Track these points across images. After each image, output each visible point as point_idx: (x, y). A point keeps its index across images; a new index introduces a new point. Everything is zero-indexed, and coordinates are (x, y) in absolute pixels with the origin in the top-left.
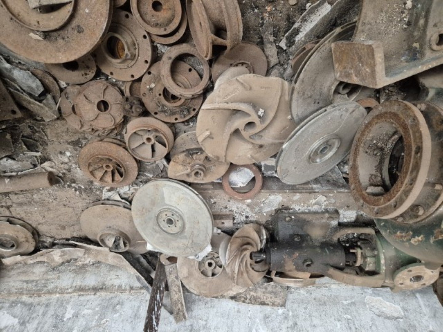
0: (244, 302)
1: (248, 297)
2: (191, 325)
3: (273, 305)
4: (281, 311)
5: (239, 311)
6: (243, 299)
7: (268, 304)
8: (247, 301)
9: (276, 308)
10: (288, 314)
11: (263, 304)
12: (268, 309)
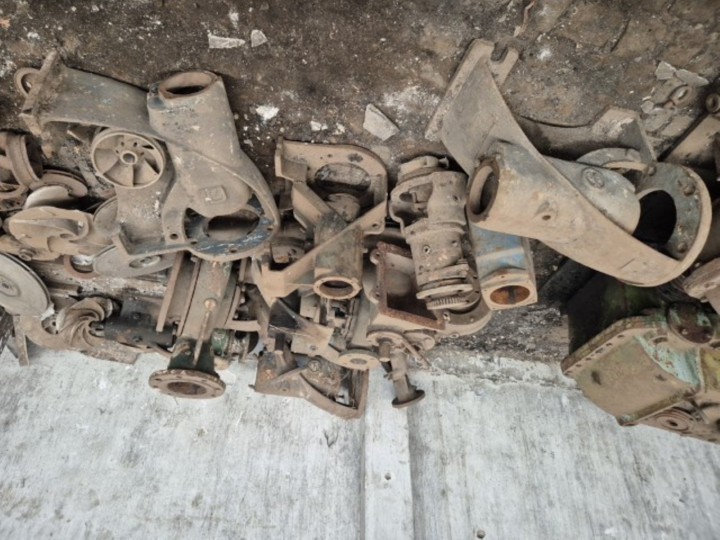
0: (93, 356)
1: (99, 352)
2: (35, 370)
3: (122, 361)
4: (128, 367)
5: (87, 363)
6: (93, 354)
7: (117, 361)
8: (97, 356)
9: (124, 364)
10: (134, 371)
11: (113, 359)
12: (116, 365)
